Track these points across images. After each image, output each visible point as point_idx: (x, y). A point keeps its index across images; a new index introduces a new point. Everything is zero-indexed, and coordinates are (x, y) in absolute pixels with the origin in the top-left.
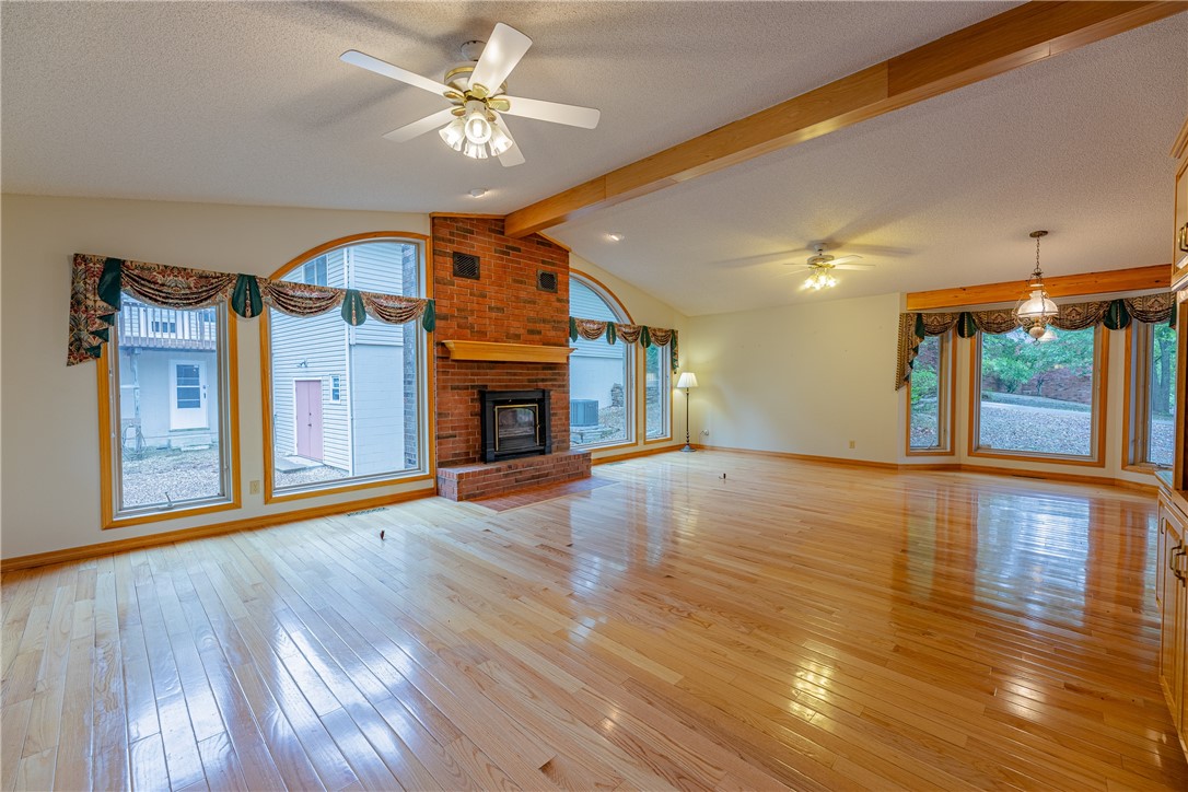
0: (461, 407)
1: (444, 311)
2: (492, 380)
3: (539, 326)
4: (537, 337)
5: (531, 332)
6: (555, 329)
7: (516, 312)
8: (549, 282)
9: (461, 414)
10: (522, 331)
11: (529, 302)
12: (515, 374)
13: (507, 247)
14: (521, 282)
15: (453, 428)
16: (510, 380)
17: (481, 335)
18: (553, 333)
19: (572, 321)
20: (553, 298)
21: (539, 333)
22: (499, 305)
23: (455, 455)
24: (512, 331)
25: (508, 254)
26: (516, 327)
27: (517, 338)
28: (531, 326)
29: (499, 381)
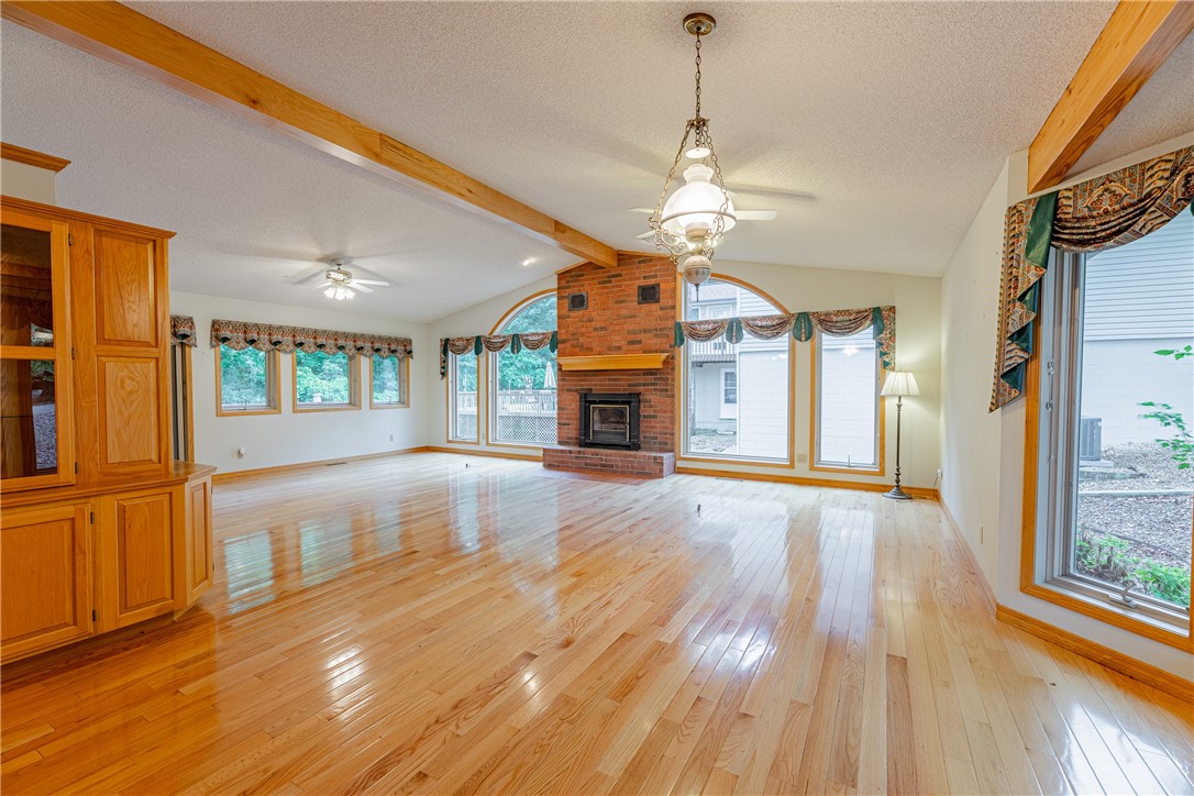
0: (574, 405)
1: (563, 337)
2: (598, 386)
3: (638, 337)
4: (639, 346)
5: (631, 343)
6: (656, 336)
7: (617, 328)
8: (649, 294)
9: (572, 409)
10: (622, 343)
11: (629, 317)
12: (615, 380)
13: (609, 277)
14: (622, 302)
15: (568, 419)
16: (611, 385)
17: (588, 351)
18: (655, 341)
19: (679, 325)
20: (655, 307)
21: (640, 342)
22: (603, 325)
23: (569, 438)
24: (615, 344)
25: (610, 282)
26: (617, 340)
27: (619, 348)
28: (631, 337)
29: (602, 385)
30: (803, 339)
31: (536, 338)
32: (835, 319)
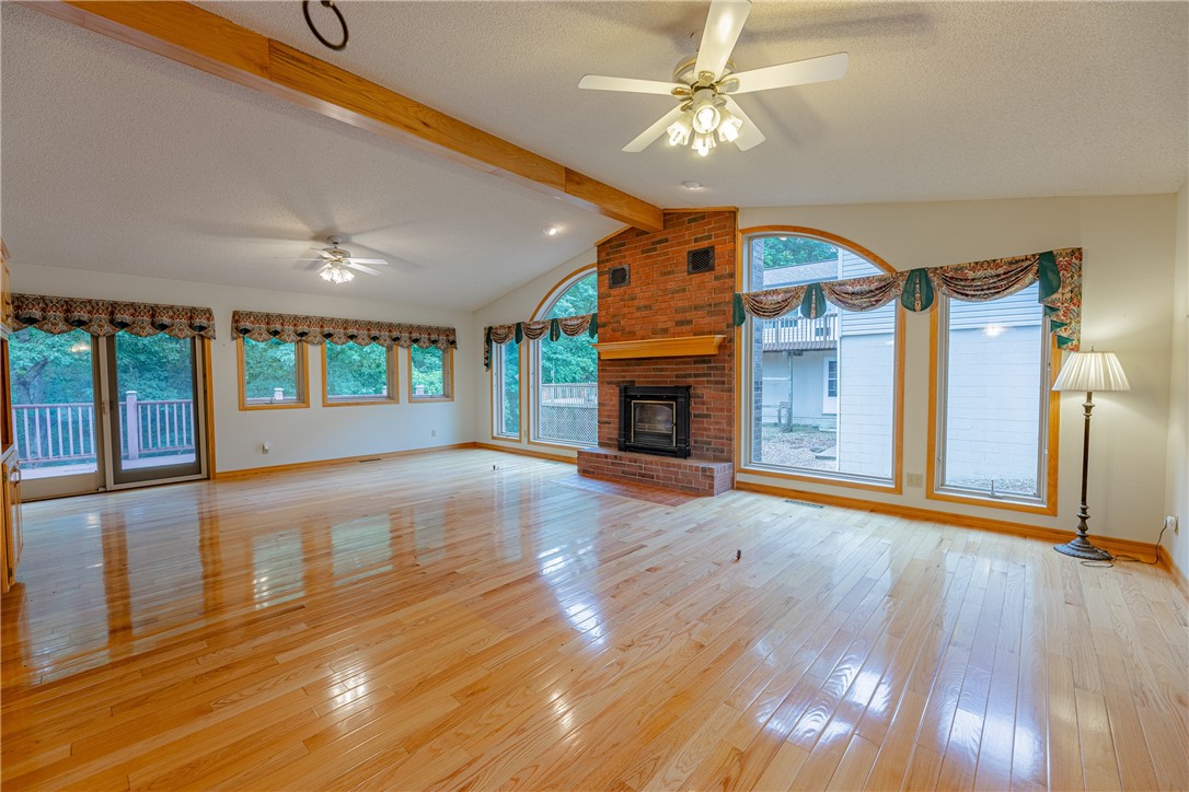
0: (614, 402)
1: (603, 319)
2: (641, 377)
3: (688, 316)
4: (688, 327)
5: (679, 323)
6: (710, 314)
7: (664, 305)
8: (701, 261)
9: (613, 406)
10: (669, 324)
11: (678, 292)
12: (661, 370)
13: (653, 243)
14: (669, 273)
15: (609, 416)
16: (656, 376)
17: (631, 335)
18: (708, 320)
19: (738, 299)
20: (708, 276)
21: (690, 322)
22: (647, 303)
23: (611, 439)
24: (660, 326)
25: (655, 249)
26: (663, 321)
27: (665, 331)
28: (680, 317)
29: (646, 376)
30: (918, 307)
31: (575, 322)
32: (971, 275)
